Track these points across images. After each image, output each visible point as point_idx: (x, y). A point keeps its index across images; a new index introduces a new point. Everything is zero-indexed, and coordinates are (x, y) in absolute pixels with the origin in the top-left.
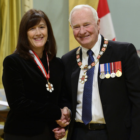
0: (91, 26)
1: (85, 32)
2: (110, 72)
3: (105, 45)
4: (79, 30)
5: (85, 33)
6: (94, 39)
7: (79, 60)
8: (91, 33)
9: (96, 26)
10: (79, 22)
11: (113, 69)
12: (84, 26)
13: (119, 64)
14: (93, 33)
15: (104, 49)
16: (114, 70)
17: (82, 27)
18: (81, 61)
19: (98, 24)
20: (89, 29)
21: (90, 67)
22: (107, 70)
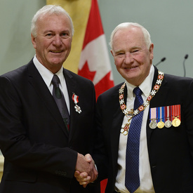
0: (141, 53)
1: (132, 61)
2: (165, 120)
3: (159, 82)
5: (132, 63)
6: (144, 72)
7: (122, 102)
9: (147, 54)
11: (168, 116)
13: (177, 108)
14: (143, 64)
15: (157, 87)
16: (170, 117)
17: (128, 53)
18: (125, 103)
19: (150, 51)
21: (136, 112)
22: (161, 117)
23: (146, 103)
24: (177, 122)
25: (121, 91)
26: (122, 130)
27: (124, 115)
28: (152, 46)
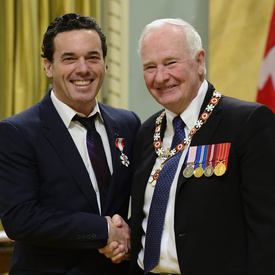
0: (179, 66)
1: (167, 77)
2: (206, 164)
4: (154, 74)
5: (167, 80)
6: (186, 94)
7: (157, 137)
8: (179, 81)
9: (191, 66)
10: (154, 57)
12: (165, 65)
13: (225, 147)
14: (184, 81)
16: (213, 161)
17: (160, 67)
19: (199, 61)
20: (176, 71)
21: (173, 152)
22: (201, 161)
23: (188, 140)
24: (221, 170)
25: (159, 120)
26: (151, 179)
27: (157, 156)
28: (202, 53)
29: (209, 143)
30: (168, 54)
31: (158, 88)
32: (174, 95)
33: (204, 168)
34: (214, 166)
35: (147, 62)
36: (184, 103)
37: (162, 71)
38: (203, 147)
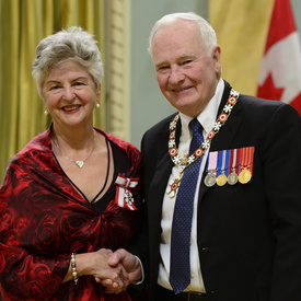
4: (167, 75)
8: (195, 83)
10: (167, 56)
12: (180, 64)
29: (230, 148)
30: (182, 52)
31: (173, 90)
32: (191, 97)
33: (227, 175)
34: (237, 173)
35: (159, 62)
36: (201, 105)
37: (177, 71)
38: (225, 152)
